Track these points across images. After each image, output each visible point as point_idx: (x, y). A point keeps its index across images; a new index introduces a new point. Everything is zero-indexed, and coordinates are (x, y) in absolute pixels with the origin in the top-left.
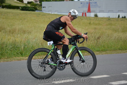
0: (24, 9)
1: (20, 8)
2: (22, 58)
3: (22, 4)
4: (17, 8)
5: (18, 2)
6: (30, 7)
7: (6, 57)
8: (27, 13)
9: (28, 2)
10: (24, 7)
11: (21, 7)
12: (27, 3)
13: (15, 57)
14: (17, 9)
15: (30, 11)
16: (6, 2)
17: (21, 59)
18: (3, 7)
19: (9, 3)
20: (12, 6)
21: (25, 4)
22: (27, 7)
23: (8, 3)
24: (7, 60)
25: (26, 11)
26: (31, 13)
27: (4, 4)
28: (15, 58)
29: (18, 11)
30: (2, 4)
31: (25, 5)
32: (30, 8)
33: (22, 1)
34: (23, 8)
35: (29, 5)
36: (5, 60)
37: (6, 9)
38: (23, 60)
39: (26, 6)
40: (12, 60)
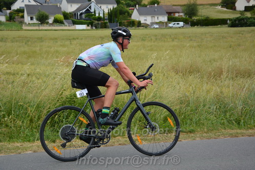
0: (238, 23)
1: (228, 22)
2: (239, 131)
3: (233, 13)
4: (222, 22)
5: (225, 9)
6: (251, 18)
7: (206, 130)
8: (244, 31)
9: (246, 7)
10: (237, 19)
11: (230, 20)
12: (243, 9)
13: (225, 129)
14: (221, 24)
15: (250, 26)
16: (199, 13)
17: (237, 133)
18: (194, 24)
19: (205, 14)
20: (212, 19)
21: (240, 11)
22: (243, 19)
23: (203, 14)
24: (208, 135)
25: (242, 26)
26: (253, 31)
27: (195, 18)
28: (223, 131)
29: (224, 29)
30: (190, 17)
31: (238, 15)
32: (250, 20)
33: (233, 7)
34: (235, 20)
35: (248, 15)
36: (204, 135)
37: (199, 27)
38: (243, 136)
39: (242, 17)
40: (219, 136)
